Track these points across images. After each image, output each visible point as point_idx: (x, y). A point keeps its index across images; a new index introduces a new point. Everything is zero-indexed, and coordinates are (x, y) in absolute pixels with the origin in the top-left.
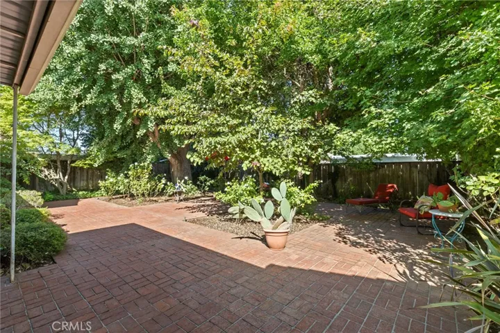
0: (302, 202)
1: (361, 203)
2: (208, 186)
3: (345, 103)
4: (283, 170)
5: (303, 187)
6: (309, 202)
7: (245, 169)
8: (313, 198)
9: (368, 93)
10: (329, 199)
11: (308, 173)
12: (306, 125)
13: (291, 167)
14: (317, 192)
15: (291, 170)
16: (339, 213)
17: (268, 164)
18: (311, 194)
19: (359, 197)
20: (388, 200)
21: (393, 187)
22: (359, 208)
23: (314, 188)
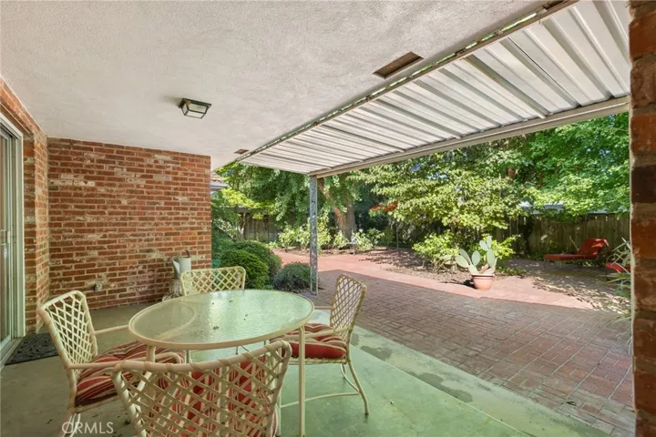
0: (500, 254)
1: (562, 259)
2: (378, 240)
3: (544, 163)
4: (483, 226)
5: (500, 241)
6: (507, 254)
7: (445, 224)
8: (511, 251)
9: (567, 163)
10: (521, 256)
11: (506, 228)
12: (505, 185)
13: (489, 222)
14: (515, 245)
15: (489, 225)
16: (536, 269)
17: (467, 220)
18: (509, 247)
19: (560, 252)
20: (595, 256)
21: (602, 242)
22: (560, 264)
23: (513, 242)
